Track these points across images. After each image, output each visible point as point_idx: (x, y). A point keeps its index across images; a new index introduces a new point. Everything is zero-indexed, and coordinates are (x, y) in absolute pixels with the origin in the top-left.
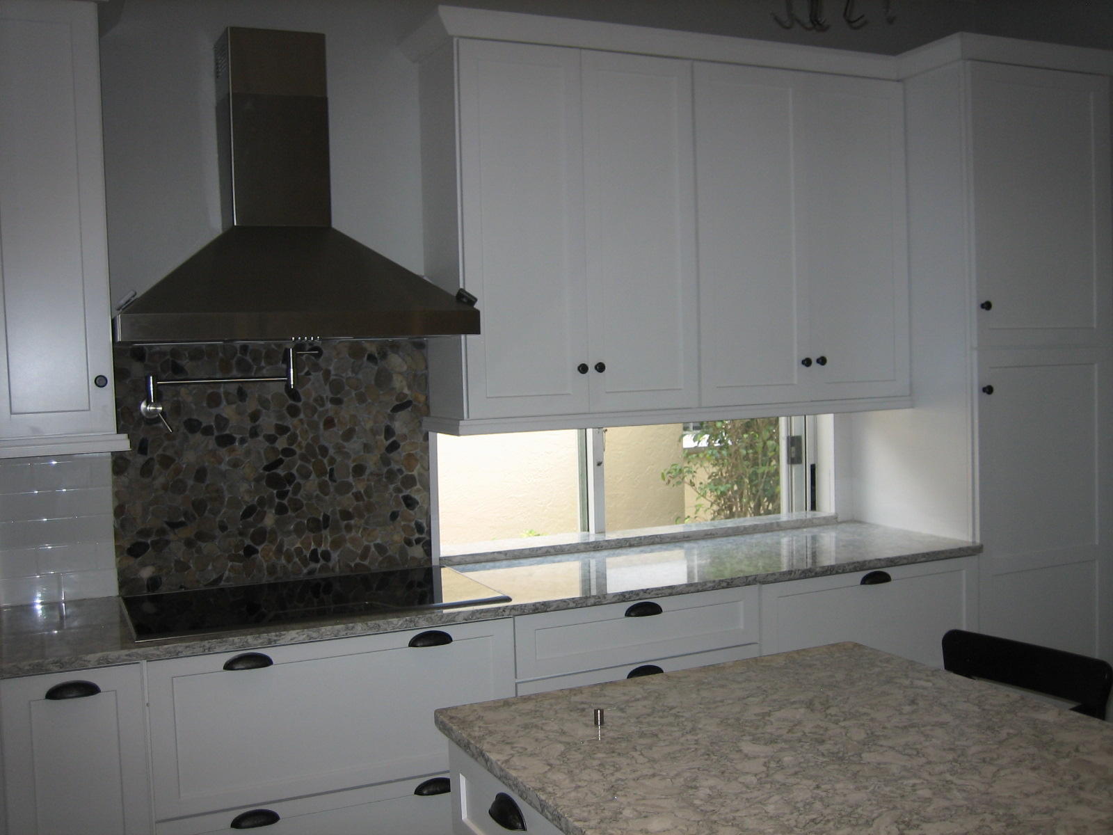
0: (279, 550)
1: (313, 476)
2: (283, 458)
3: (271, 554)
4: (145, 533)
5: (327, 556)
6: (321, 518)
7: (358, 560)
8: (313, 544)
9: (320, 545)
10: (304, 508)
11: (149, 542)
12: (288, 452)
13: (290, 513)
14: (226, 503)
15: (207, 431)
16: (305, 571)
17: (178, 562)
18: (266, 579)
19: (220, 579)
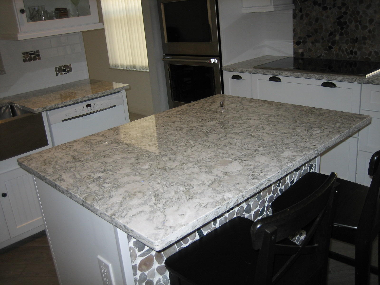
0: (340, 49)
1: (353, 23)
2: (343, 15)
3: (337, 50)
4: (300, 38)
5: (356, 53)
6: (355, 39)
7: (367, 56)
8: (351, 48)
9: (354, 49)
10: (349, 34)
11: (302, 41)
12: (345, 13)
13: (344, 36)
14: (324, 30)
15: (319, 5)
16: (348, 57)
17: (309, 49)
18: (334, 58)
19: (321, 56)
